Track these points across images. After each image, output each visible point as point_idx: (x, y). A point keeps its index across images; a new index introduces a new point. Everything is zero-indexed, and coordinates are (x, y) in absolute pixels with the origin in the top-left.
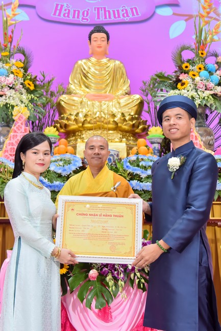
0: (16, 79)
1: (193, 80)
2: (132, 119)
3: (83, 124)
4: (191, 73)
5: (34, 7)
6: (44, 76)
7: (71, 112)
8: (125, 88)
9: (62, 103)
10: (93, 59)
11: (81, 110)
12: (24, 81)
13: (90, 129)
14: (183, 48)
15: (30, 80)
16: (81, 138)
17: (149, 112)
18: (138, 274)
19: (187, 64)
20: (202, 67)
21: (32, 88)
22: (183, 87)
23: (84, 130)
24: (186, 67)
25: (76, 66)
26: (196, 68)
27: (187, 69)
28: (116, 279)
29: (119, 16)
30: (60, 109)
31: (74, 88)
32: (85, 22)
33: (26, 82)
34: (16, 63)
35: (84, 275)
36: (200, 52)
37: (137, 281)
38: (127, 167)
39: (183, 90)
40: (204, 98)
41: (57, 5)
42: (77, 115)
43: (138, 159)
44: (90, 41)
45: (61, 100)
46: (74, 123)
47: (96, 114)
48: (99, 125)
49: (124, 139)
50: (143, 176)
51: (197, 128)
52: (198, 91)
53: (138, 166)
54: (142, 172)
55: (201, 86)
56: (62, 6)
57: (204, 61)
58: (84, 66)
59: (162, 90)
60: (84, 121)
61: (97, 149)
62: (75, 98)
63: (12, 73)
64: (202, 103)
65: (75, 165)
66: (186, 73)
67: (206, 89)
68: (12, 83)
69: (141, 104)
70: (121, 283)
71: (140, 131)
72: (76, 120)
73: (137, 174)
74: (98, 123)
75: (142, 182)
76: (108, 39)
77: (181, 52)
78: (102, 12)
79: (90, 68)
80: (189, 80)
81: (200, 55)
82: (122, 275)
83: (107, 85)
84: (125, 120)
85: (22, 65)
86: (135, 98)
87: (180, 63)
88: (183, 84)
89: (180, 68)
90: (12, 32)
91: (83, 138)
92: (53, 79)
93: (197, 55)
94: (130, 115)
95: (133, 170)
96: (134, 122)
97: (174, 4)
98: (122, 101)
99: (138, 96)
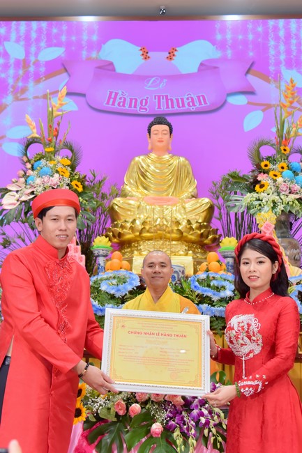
0: (62, 179)
1: (275, 181)
2: (200, 227)
3: (140, 233)
4: (271, 173)
5: (84, 95)
6: (94, 175)
7: (126, 218)
8: (190, 190)
9: (116, 207)
10: (153, 156)
11: (138, 216)
12: (71, 181)
13: (149, 239)
14: (262, 144)
15: (78, 180)
16: (137, 250)
17: (220, 219)
18: (214, 430)
19: (267, 163)
20: (285, 165)
21: (80, 189)
22: (262, 190)
23: (142, 240)
24: (266, 166)
25: (132, 163)
26: (278, 166)
27: (266, 168)
28: (185, 436)
29: (183, 106)
30: (113, 214)
31: (129, 189)
32: (143, 112)
33: (74, 183)
34: (62, 160)
35: (145, 429)
36: (282, 148)
37: (212, 439)
38: (195, 287)
39: (262, 194)
40: (288, 203)
41: (111, 93)
42: (134, 221)
43: (208, 277)
44: (150, 134)
45: (114, 203)
46: (130, 231)
47: (156, 221)
48: (160, 234)
49: (190, 252)
50: (215, 298)
51: (280, 239)
52: (281, 194)
53: (209, 286)
54: (214, 294)
55: (284, 189)
56: (116, 94)
57: (287, 159)
58: (142, 163)
59: (236, 193)
60: (142, 229)
61: (157, 267)
62: (132, 202)
63: (57, 172)
64: (286, 209)
65: (131, 284)
66: (266, 172)
67: (290, 193)
68: (57, 183)
69: (211, 209)
70: (192, 441)
71: (210, 242)
72: (132, 228)
73: (207, 297)
74: (159, 232)
75: (214, 306)
76: (171, 132)
77: (259, 148)
78: (163, 101)
79: (149, 166)
80: (270, 181)
81: (283, 151)
82: (193, 431)
83: (170, 186)
84: (191, 228)
85: (69, 163)
86: (204, 202)
87: (257, 160)
88: (262, 186)
89: (258, 167)
90: (58, 125)
91: (140, 249)
92: (105, 179)
93: (279, 152)
94: (197, 222)
95: (203, 291)
96: (202, 231)
97: (249, 92)
98: (187, 205)
99: (207, 200)
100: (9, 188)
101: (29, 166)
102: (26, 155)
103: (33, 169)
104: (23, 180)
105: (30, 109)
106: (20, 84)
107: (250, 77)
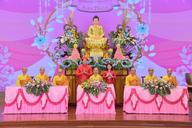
0: (74, 35)
4: (121, 33)
5: (76, 6)
7: (88, 43)
9: (86, 40)
10: (94, 26)
12: (76, 36)
13: (93, 48)
14: (119, 26)
16: (91, 51)
19: (120, 31)
20: (124, 31)
21: (78, 37)
25: (89, 28)
28: (99, 90)
29: (102, 9)
30: (85, 42)
31: (89, 35)
32: (92, 11)
34: (73, 30)
35: (93, 90)
38: (103, 62)
40: (124, 41)
41: (83, 6)
42: (90, 44)
43: (105, 59)
46: (89, 46)
47: (95, 44)
48: (96, 47)
49: (103, 51)
52: (122, 39)
53: (105, 61)
56: (85, 6)
59: (114, 38)
60: (92, 46)
62: (89, 39)
63: (73, 33)
64: (123, 43)
66: (120, 33)
67: (124, 38)
69: (108, 41)
71: (107, 48)
76: (99, 20)
78: (97, 8)
79: (93, 29)
80: (120, 35)
81: (123, 28)
83: (98, 34)
84: (103, 46)
85: (75, 31)
87: (118, 30)
88: (119, 37)
90: (72, 21)
92: (83, 32)
94: (104, 44)
96: (105, 46)
97: (119, 6)
98: (102, 40)
99: (107, 38)
100: (62, 37)
101: (66, 31)
102: (65, 28)
103: (67, 32)
104: (65, 35)
105: (63, 10)
106: (60, 3)
107: (119, 1)
